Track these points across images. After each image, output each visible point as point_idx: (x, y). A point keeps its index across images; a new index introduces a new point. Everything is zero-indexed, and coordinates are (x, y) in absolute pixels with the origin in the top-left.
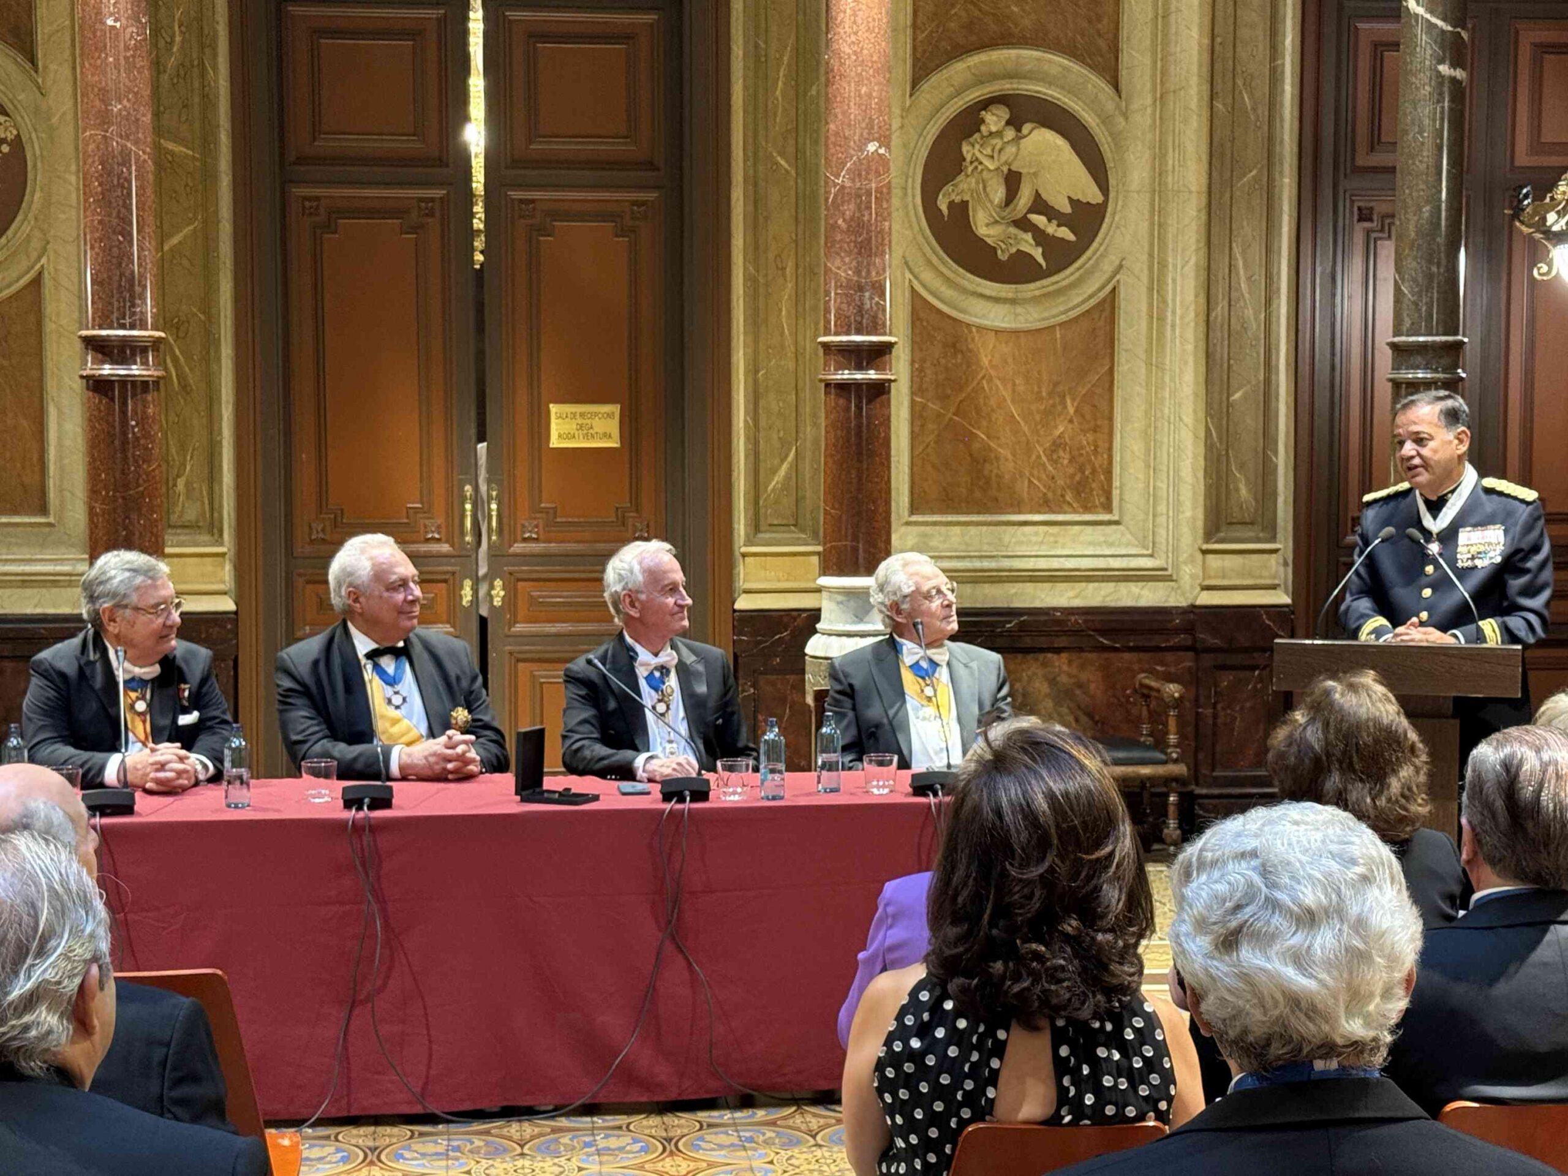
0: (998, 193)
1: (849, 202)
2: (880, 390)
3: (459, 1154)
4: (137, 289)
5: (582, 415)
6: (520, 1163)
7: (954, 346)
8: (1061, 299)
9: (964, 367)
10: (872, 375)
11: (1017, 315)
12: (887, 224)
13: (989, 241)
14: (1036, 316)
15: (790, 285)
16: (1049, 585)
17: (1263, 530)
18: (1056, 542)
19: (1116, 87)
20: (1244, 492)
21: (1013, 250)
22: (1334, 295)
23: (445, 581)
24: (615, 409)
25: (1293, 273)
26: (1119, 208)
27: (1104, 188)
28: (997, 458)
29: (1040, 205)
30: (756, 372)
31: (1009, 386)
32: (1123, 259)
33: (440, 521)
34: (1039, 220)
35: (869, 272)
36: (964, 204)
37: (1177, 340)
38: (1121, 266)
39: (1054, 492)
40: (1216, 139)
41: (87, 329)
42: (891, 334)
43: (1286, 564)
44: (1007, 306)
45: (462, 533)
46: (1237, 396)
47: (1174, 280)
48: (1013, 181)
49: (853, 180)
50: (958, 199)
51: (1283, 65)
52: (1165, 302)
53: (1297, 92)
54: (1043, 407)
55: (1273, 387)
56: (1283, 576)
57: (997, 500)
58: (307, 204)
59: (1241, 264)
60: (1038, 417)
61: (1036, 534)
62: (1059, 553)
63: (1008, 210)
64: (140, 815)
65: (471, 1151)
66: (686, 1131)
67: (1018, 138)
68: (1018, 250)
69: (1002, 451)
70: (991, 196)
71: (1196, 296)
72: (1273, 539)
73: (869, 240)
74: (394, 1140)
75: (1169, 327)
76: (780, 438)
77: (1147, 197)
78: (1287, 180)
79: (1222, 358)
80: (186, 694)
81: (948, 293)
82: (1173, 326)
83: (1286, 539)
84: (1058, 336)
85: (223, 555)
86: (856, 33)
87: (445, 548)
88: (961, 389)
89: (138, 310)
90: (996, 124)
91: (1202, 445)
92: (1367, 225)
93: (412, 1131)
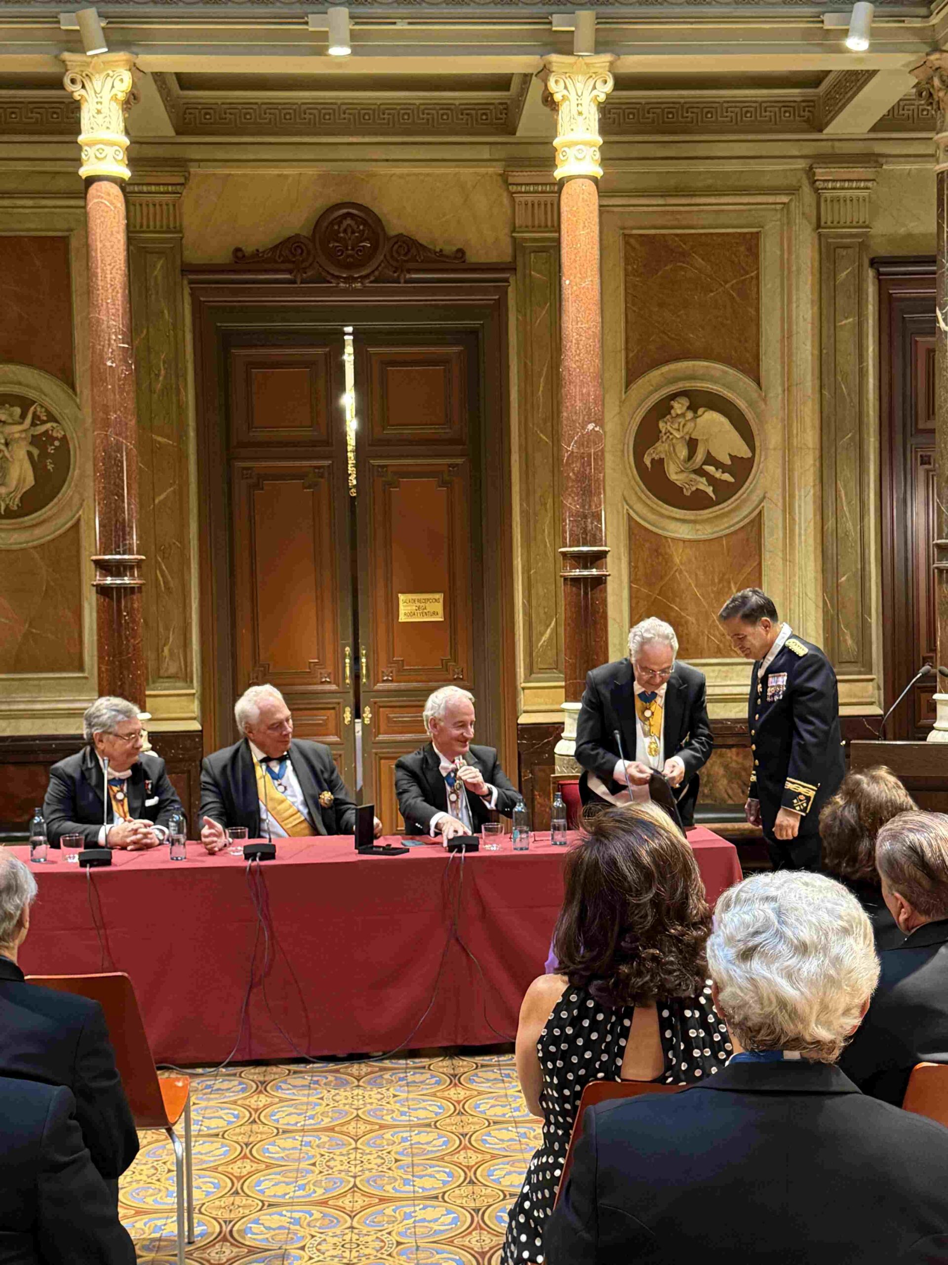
0: (683, 453)
1: (576, 461)
2: (599, 582)
3: (317, 1086)
4: (128, 529)
5: (419, 601)
6: (355, 1092)
7: (656, 551)
8: (726, 520)
9: (664, 563)
10: (594, 572)
11: (698, 530)
12: (602, 475)
13: (678, 483)
14: (710, 531)
15: (550, 514)
16: (723, 704)
17: (863, 667)
18: (726, 676)
19: (759, 384)
20: (850, 642)
21: (694, 489)
22: (905, 513)
23: (334, 708)
24: (439, 596)
25: (878, 497)
26: (762, 459)
27: (752, 448)
28: (687, 622)
29: (710, 459)
30: (529, 571)
31: (693, 576)
32: (766, 493)
33: (330, 669)
34: (710, 469)
35: (590, 506)
36: (661, 461)
37: (803, 544)
38: (764, 497)
39: (725, 646)
40: (824, 415)
41: (96, 555)
42: (606, 546)
43: (879, 688)
44: (691, 525)
45: (344, 678)
46: (843, 579)
47: (800, 506)
48: (692, 444)
49: (578, 448)
50: (657, 457)
51: (867, 365)
52: (794, 519)
53: (877, 384)
54: (715, 589)
55: (867, 573)
56: (877, 696)
57: (687, 650)
58: (245, 472)
59: (843, 493)
60: (712, 595)
61: (713, 671)
62: (729, 683)
63: (690, 463)
64: (116, 865)
65: (325, 1084)
66: (466, 1070)
67: (695, 418)
68: (697, 489)
69: (688, 617)
70: (679, 455)
71: (815, 515)
72: (870, 673)
73: (590, 486)
74: (277, 1076)
75: (797, 537)
76: (545, 613)
77: (780, 453)
78: (872, 440)
79: (832, 554)
80: (150, 786)
81: (652, 517)
82: (800, 535)
83: (879, 671)
84: (724, 542)
85: (194, 694)
86: (579, 355)
87: (334, 687)
88: (662, 578)
89: (127, 542)
90: (681, 408)
91: (821, 611)
92: (927, 466)
93: (289, 1071)
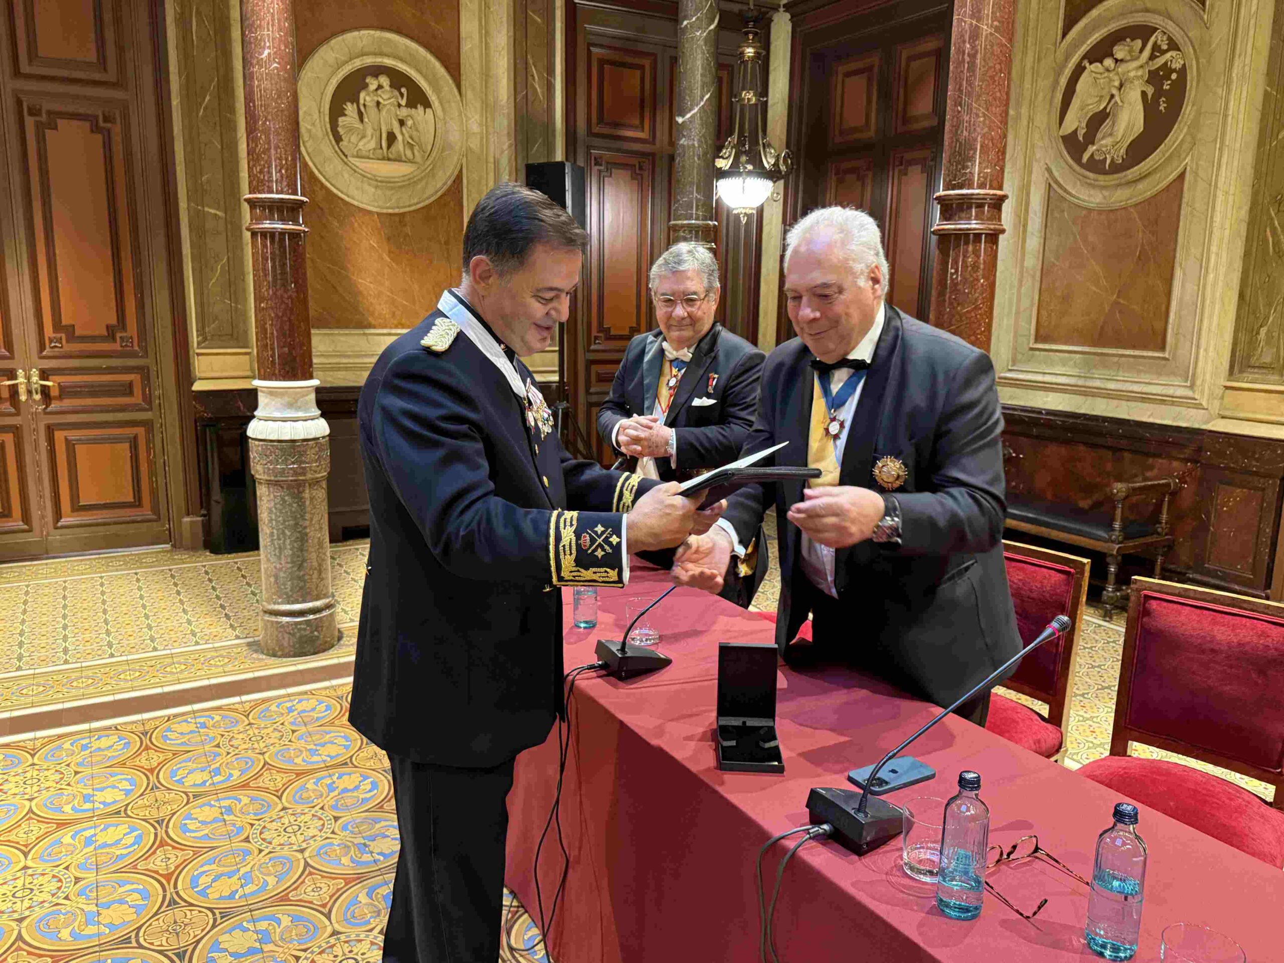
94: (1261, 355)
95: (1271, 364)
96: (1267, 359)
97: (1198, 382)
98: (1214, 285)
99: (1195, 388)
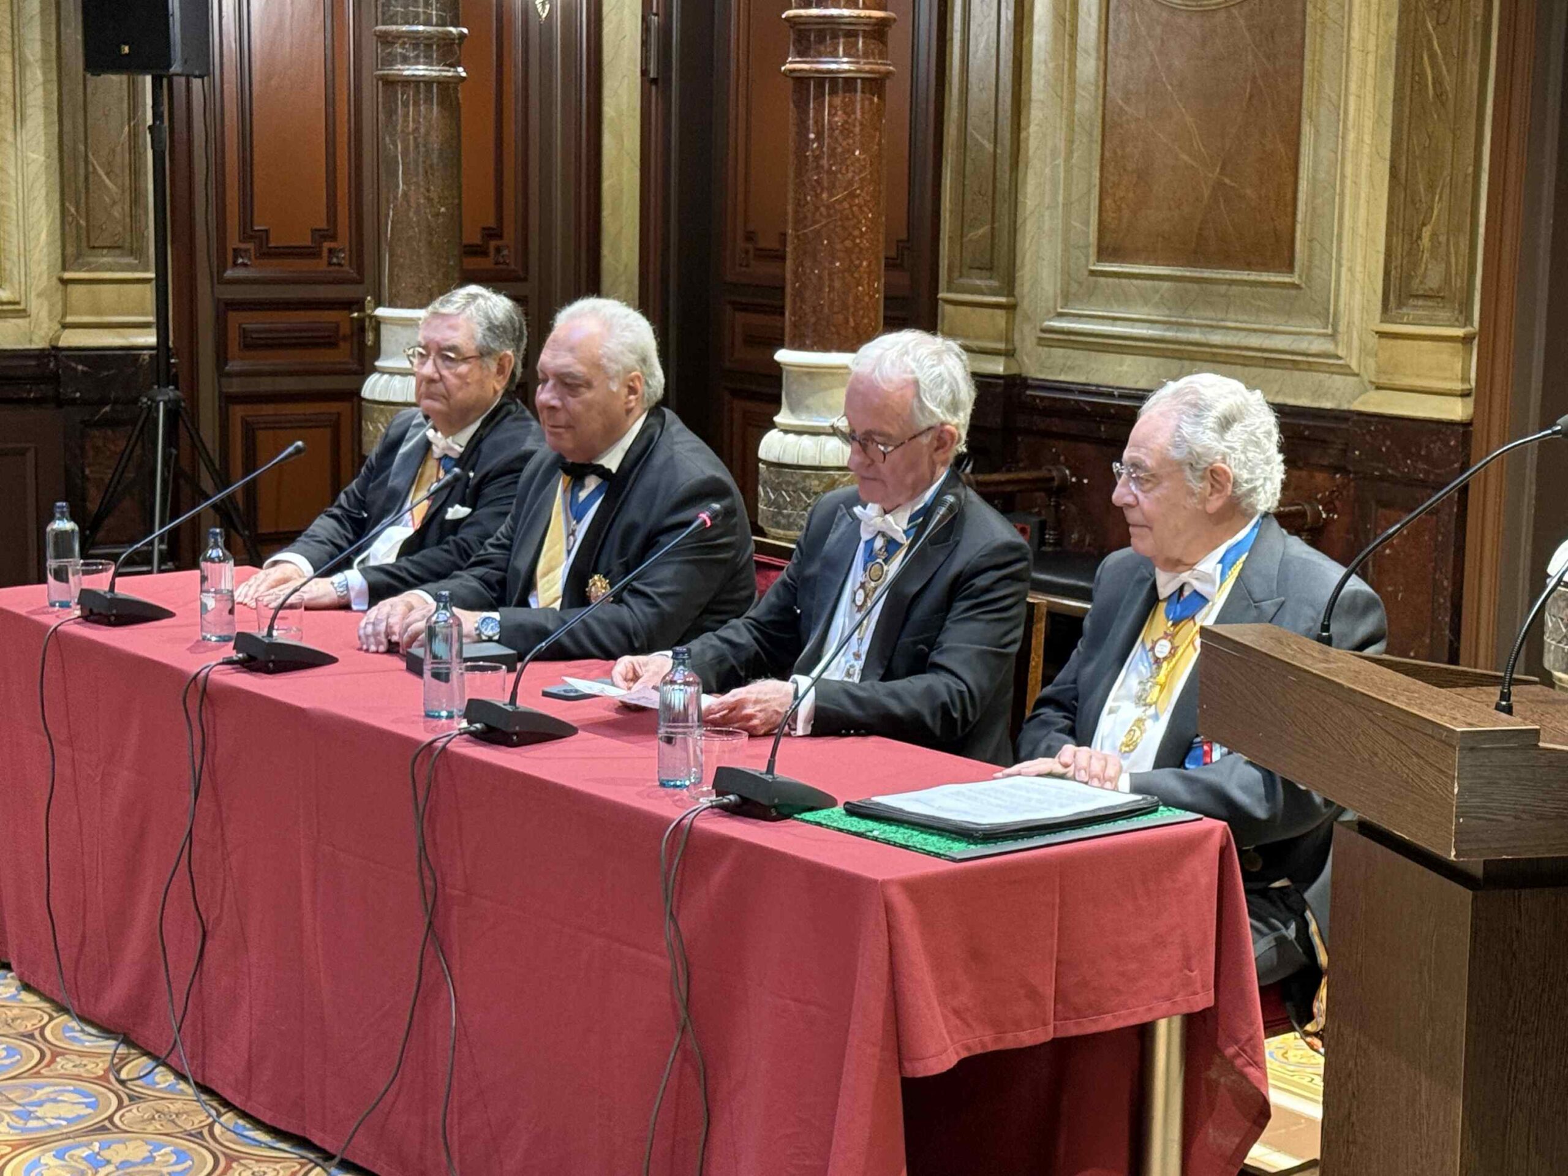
94: (1424, 276)
95: (1440, 290)
96: (1434, 281)
97: (1342, 328)
98: (1357, 151)
99: (1340, 337)
